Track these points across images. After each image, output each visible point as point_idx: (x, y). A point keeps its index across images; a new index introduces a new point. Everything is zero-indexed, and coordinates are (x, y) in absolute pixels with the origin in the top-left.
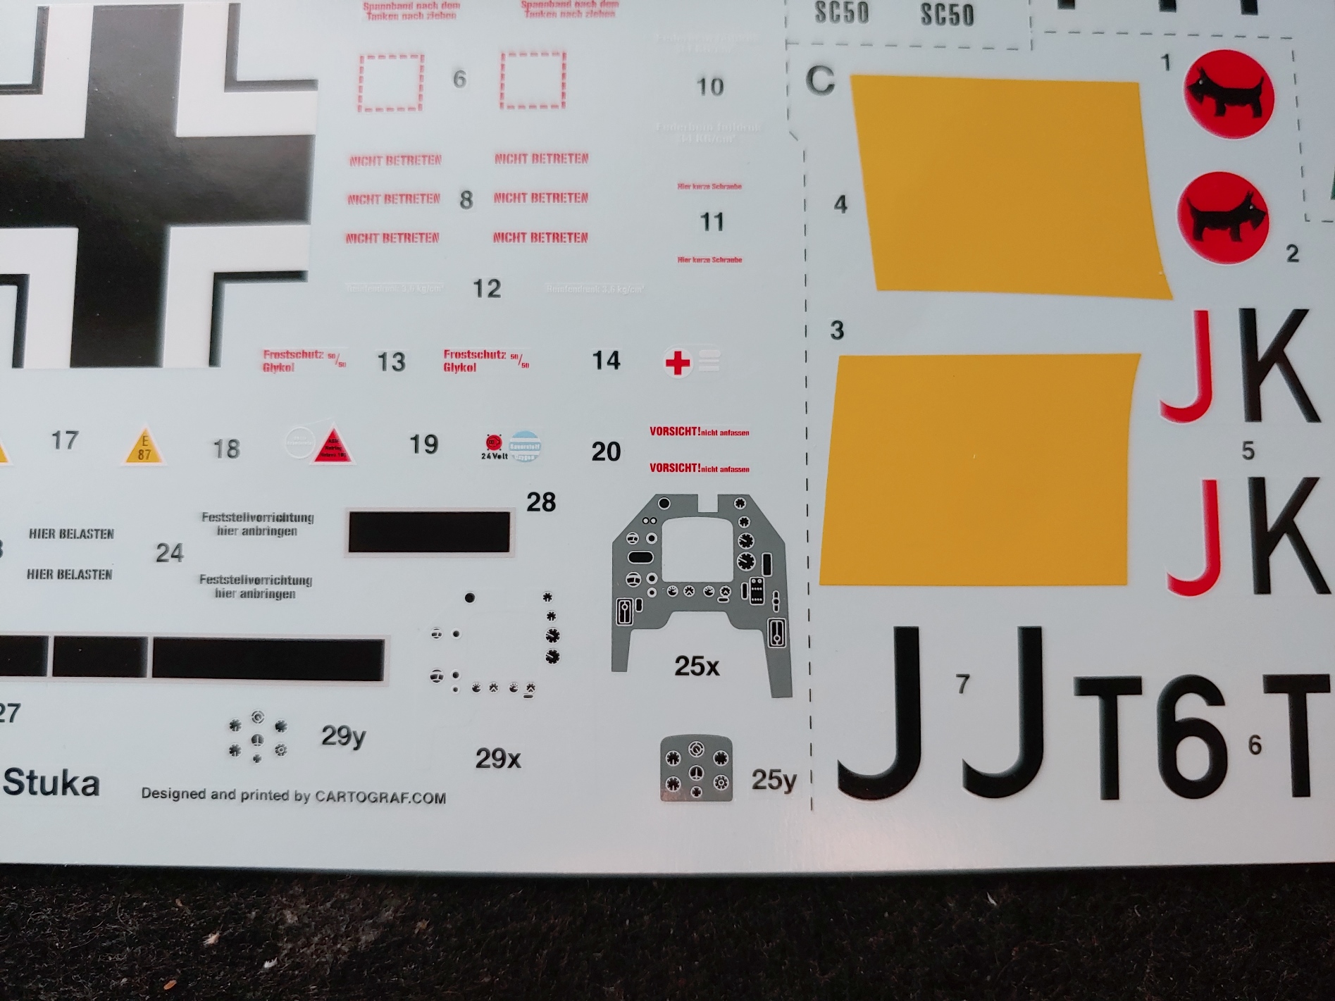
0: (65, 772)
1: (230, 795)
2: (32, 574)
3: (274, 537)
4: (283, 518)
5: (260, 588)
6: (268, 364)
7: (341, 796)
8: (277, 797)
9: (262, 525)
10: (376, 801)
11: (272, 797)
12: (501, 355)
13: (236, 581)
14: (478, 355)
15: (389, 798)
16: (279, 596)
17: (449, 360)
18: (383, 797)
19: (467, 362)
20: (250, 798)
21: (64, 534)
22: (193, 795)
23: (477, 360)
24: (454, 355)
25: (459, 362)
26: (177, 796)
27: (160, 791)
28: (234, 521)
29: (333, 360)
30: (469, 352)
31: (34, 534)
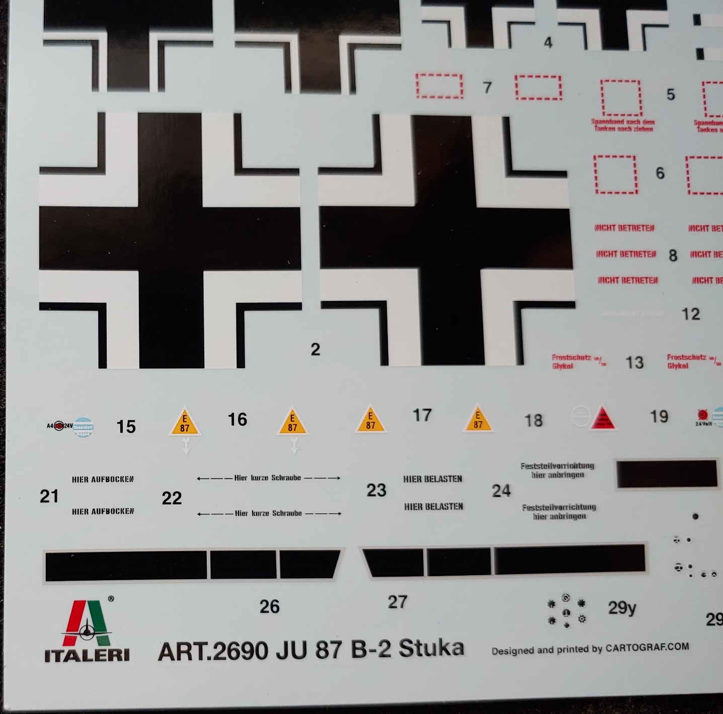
0: (441, 640)
1: (551, 651)
2: (409, 507)
3: (570, 479)
4: (575, 466)
5: (563, 512)
6: (555, 364)
7: (623, 647)
8: (581, 650)
9: (561, 471)
10: (645, 650)
11: (578, 650)
12: (703, 358)
13: (547, 508)
14: (688, 358)
15: (653, 648)
16: (576, 517)
17: (671, 361)
18: (650, 646)
19: (683, 362)
20: (563, 651)
21: (429, 479)
22: (526, 651)
23: (688, 361)
24: (673, 358)
25: (678, 363)
26: (515, 653)
27: (504, 650)
28: (542, 468)
29: (597, 362)
30: (683, 356)
31: (407, 479)
